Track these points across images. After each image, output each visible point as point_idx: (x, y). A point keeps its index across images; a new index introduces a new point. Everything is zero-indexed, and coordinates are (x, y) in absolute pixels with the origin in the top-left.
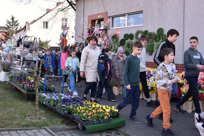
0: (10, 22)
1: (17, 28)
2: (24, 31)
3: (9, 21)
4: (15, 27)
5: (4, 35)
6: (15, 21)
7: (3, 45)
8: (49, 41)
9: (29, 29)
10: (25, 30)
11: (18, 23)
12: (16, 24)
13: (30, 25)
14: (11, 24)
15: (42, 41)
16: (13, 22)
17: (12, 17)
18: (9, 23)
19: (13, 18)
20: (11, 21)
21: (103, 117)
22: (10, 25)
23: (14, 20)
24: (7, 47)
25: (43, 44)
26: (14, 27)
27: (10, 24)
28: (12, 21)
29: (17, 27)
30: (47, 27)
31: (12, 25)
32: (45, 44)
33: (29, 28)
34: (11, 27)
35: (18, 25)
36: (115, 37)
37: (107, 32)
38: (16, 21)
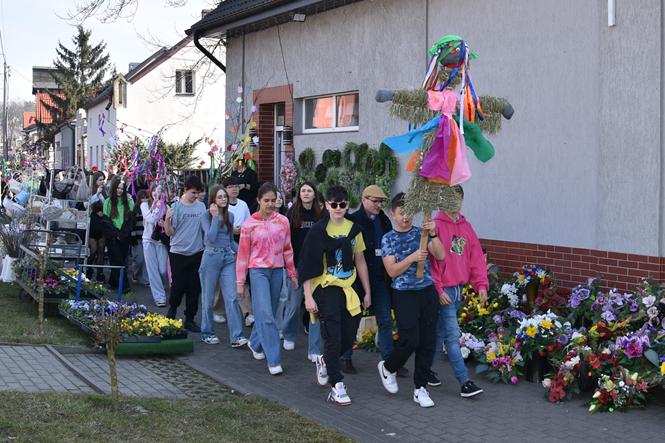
0: (70, 54)
1: (99, 78)
2: (107, 109)
3: (69, 49)
4: (90, 75)
5: (47, 107)
6: (93, 47)
7: (13, 184)
8: (195, 144)
9: (123, 101)
10: (109, 105)
11: (103, 55)
12: (96, 61)
13: (129, 84)
14: (77, 63)
15: (167, 145)
16: (83, 53)
17: (77, 34)
18: (69, 56)
19: (83, 38)
20: (74, 48)
21: (144, 333)
22: (73, 65)
23: (89, 43)
24: (22, 189)
25: (171, 156)
26: (86, 72)
27: (71, 61)
28: (79, 49)
29: (98, 71)
30: (189, 89)
31: (82, 66)
32: (178, 156)
33: (125, 95)
34: (77, 73)
35: (106, 66)
36: (307, 157)
37: (292, 142)
38: (98, 50)
